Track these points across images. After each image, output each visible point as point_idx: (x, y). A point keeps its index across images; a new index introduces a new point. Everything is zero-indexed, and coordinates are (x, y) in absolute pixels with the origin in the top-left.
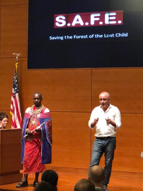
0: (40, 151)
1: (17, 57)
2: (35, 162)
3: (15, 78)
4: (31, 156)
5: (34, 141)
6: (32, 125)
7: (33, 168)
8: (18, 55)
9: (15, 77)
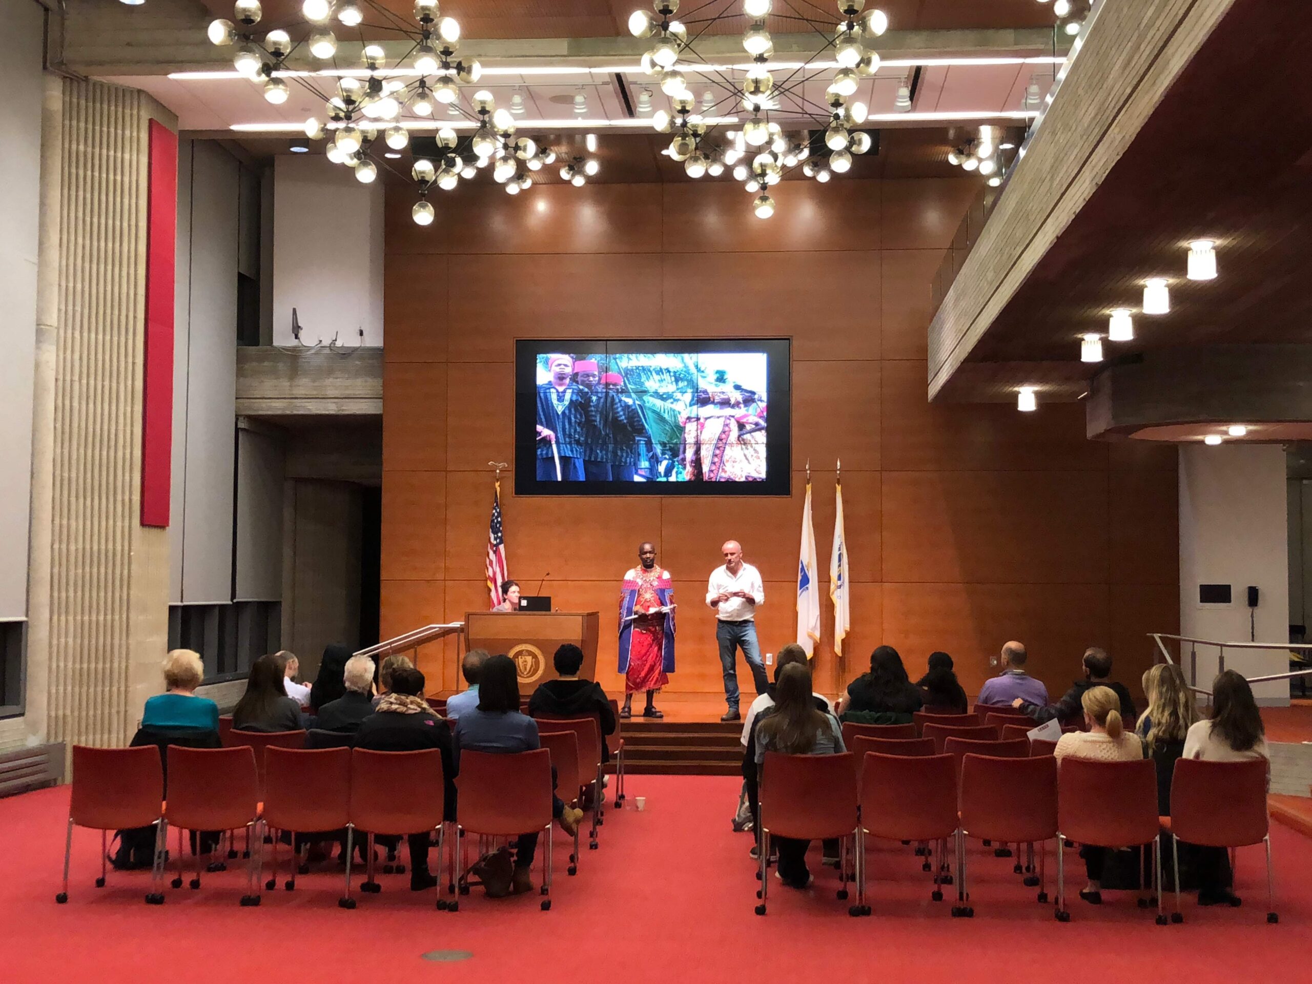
0: (660, 649)
1: (498, 471)
2: (652, 669)
3: (496, 514)
4: (644, 658)
5: (650, 631)
6: (646, 601)
7: (648, 681)
8: (501, 465)
9: (494, 511)
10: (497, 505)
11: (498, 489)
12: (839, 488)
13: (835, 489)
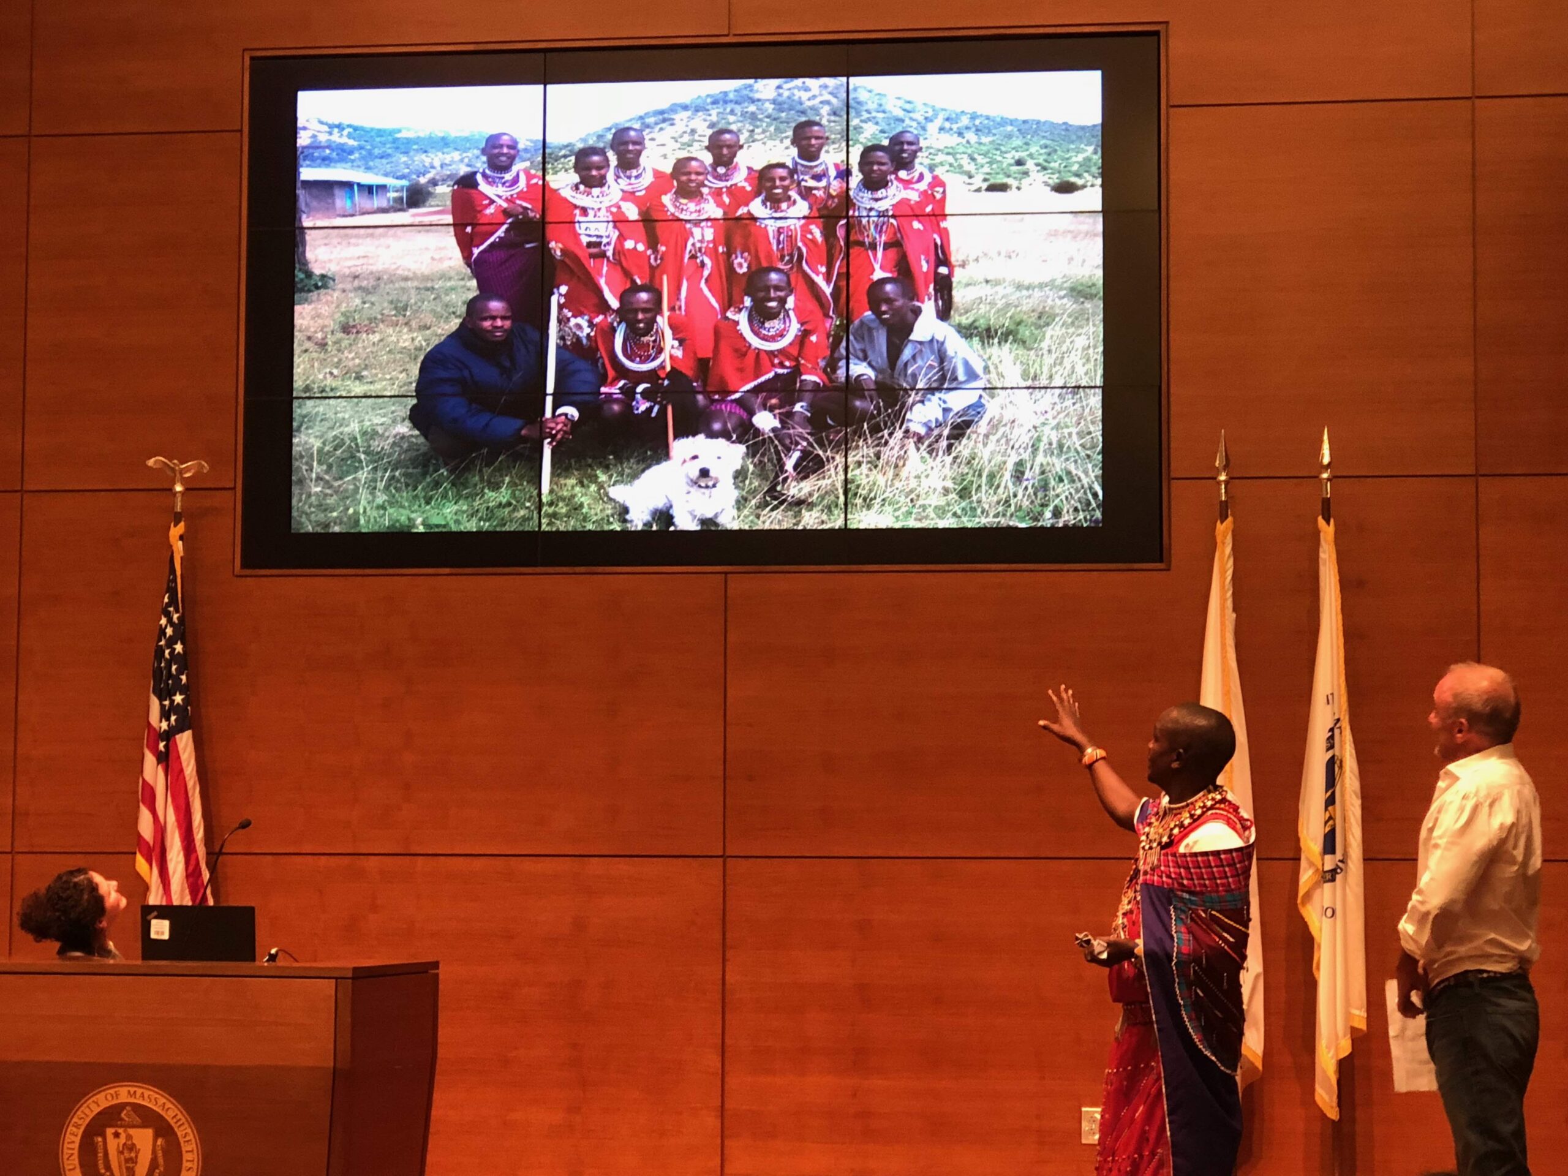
1: (178, 488)
10: (173, 601)
11: (179, 547)
12: (1327, 531)
13: (1316, 534)
